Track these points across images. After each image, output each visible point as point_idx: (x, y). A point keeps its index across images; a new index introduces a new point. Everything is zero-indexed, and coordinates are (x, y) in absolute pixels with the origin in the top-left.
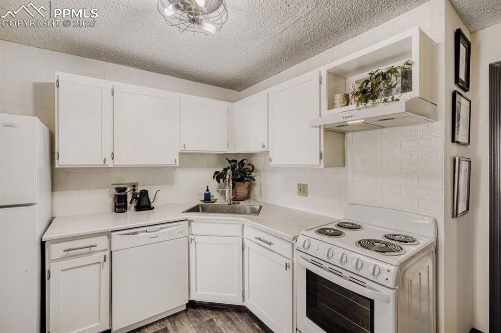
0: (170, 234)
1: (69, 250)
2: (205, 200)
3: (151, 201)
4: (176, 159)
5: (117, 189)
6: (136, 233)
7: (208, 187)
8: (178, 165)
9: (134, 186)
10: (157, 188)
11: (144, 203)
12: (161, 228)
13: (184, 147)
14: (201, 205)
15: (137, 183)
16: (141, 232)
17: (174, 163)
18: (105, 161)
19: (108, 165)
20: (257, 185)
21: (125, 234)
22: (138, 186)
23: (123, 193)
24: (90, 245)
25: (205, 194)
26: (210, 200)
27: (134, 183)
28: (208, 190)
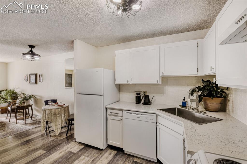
0: (146, 119)
1: (112, 113)
2: (182, 106)
3: (151, 101)
4: (157, 81)
5: (136, 93)
6: (131, 113)
7: (184, 98)
8: (160, 84)
9: (145, 93)
10: (153, 95)
11: (147, 101)
12: (142, 114)
13: (163, 74)
14: (177, 108)
15: (146, 92)
16: (133, 113)
17: (157, 83)
18: (128, 82)
19: (130, 83)
20: (230, 102)
21: (128, 112)
22: (146, 93)
23: (139, 96)
24: (117, 113)
25: (183, 102)
26: (186, 106)
27: (145, 91)
28: (184, 100)
